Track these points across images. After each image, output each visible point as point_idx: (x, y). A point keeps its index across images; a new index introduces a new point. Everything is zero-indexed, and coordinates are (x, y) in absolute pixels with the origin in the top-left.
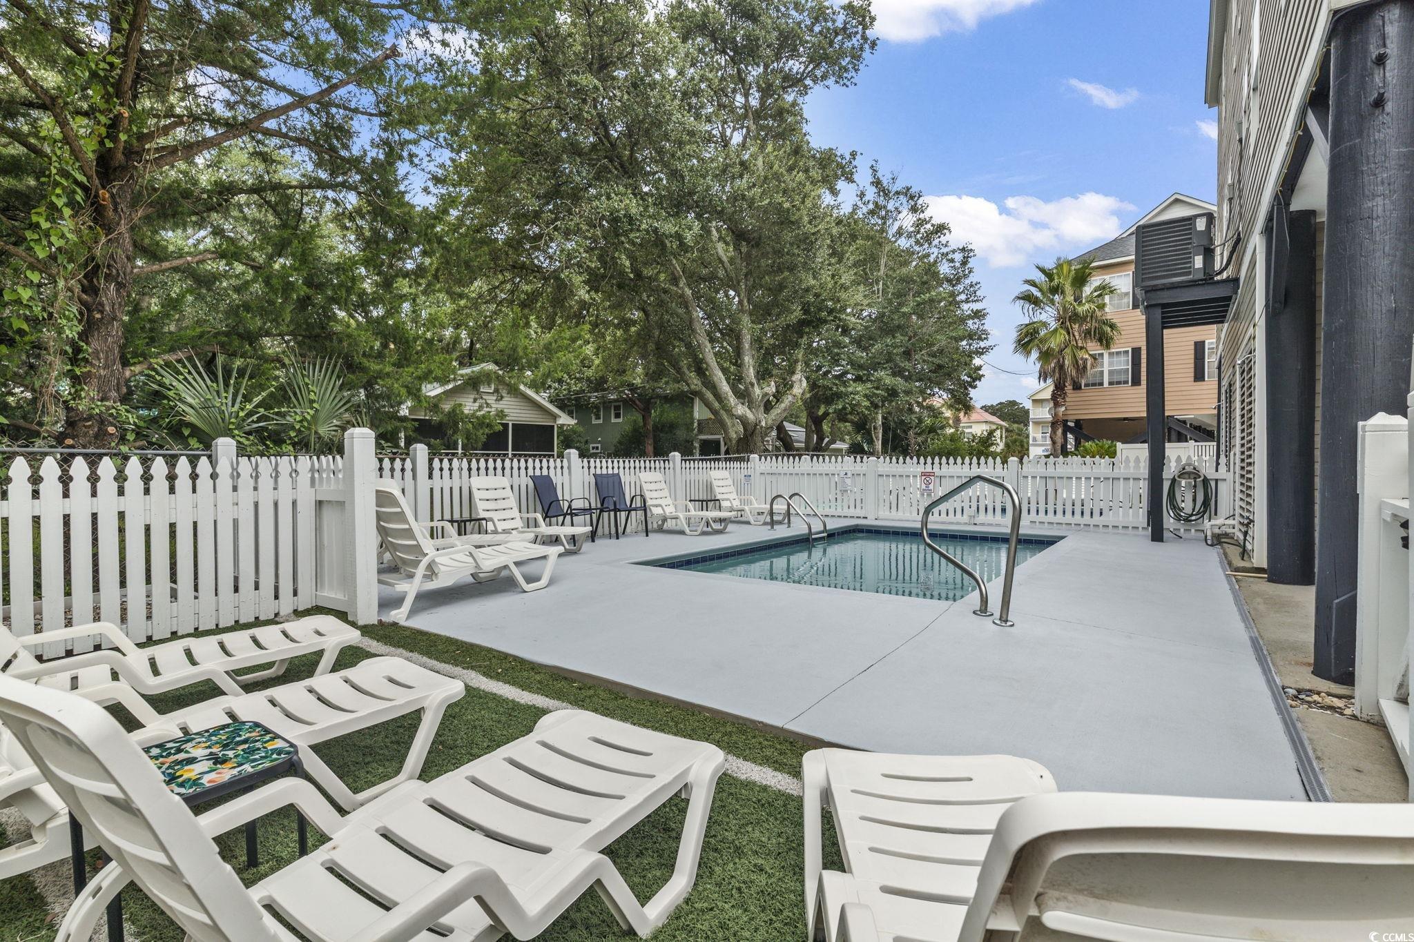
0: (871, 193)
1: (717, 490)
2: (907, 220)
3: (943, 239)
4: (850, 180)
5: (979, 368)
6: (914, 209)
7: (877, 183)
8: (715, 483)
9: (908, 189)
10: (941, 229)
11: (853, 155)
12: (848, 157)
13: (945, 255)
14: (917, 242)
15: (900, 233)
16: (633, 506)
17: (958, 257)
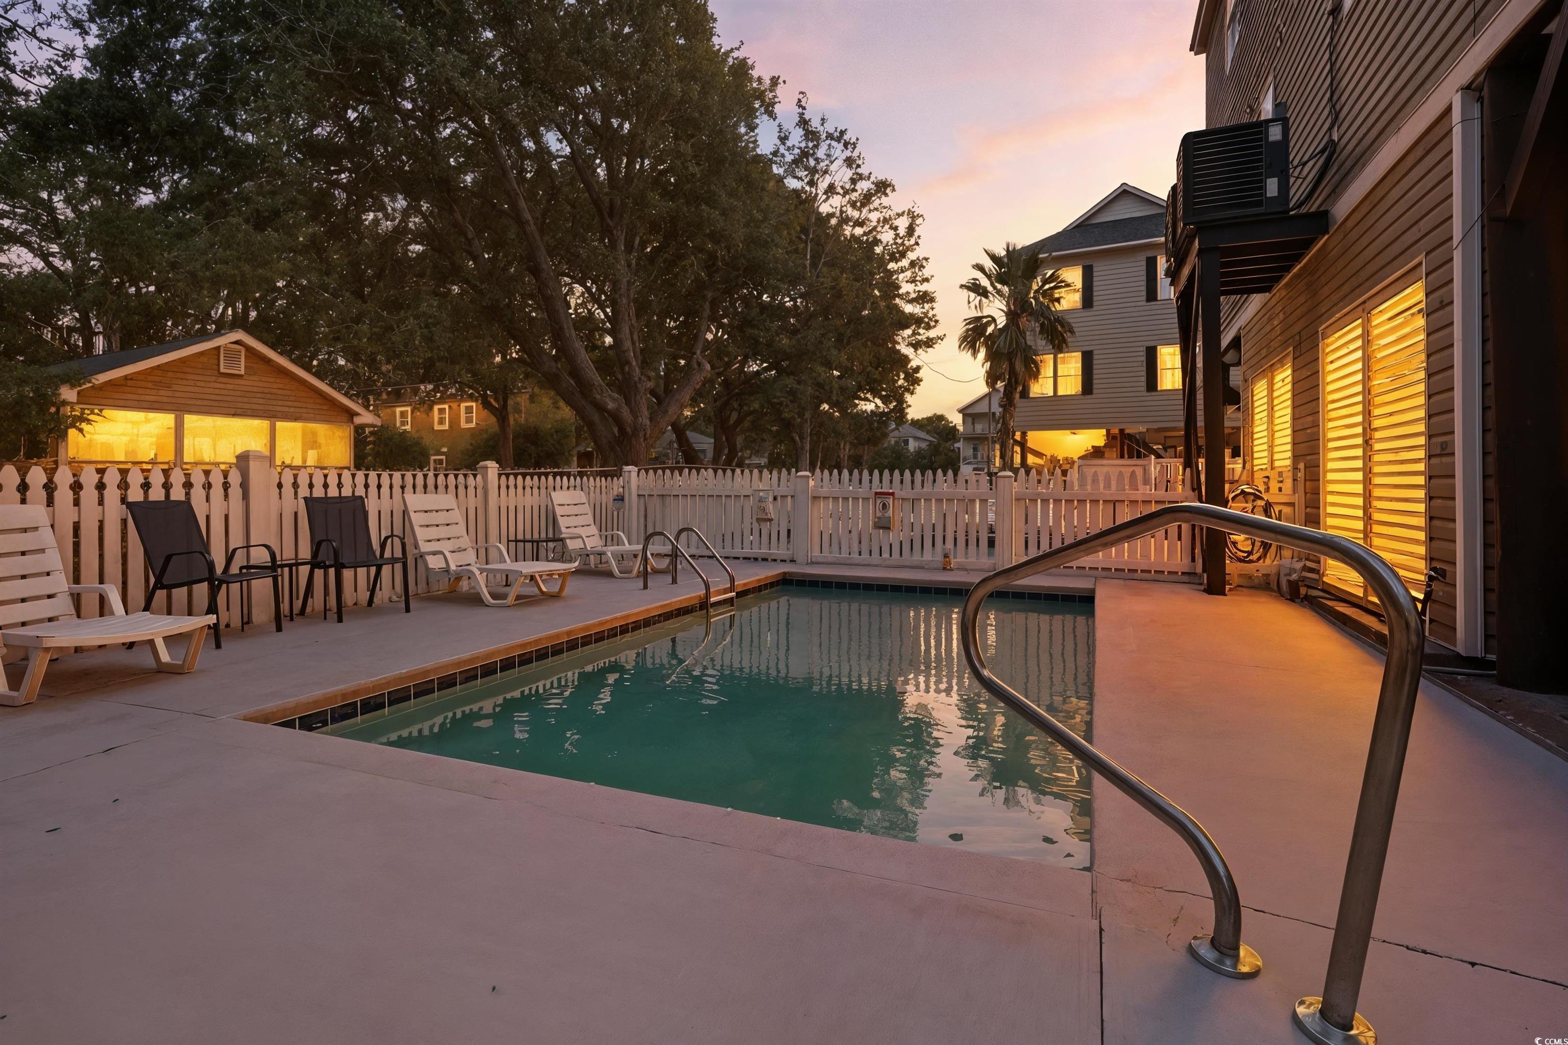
0: (796, 137)
1: (563, 522)
2: (841, 175)
3: (885, 201)
4: (771, 115)
5: (918, 369)
6: (849, 162)
7: (803, 122)
8: (559, 511)
9: (842, 133)
10: (883, 187)
11: (775, 81)
12: (767, 82)
13: (886, 221)
14: (853, 205)
15: (831, 190)
16: (387, 554)
17: (903, 224)
